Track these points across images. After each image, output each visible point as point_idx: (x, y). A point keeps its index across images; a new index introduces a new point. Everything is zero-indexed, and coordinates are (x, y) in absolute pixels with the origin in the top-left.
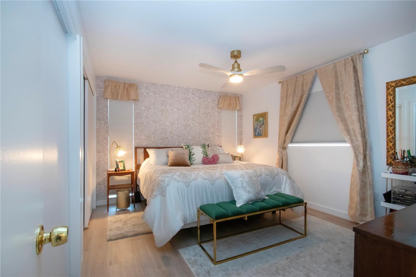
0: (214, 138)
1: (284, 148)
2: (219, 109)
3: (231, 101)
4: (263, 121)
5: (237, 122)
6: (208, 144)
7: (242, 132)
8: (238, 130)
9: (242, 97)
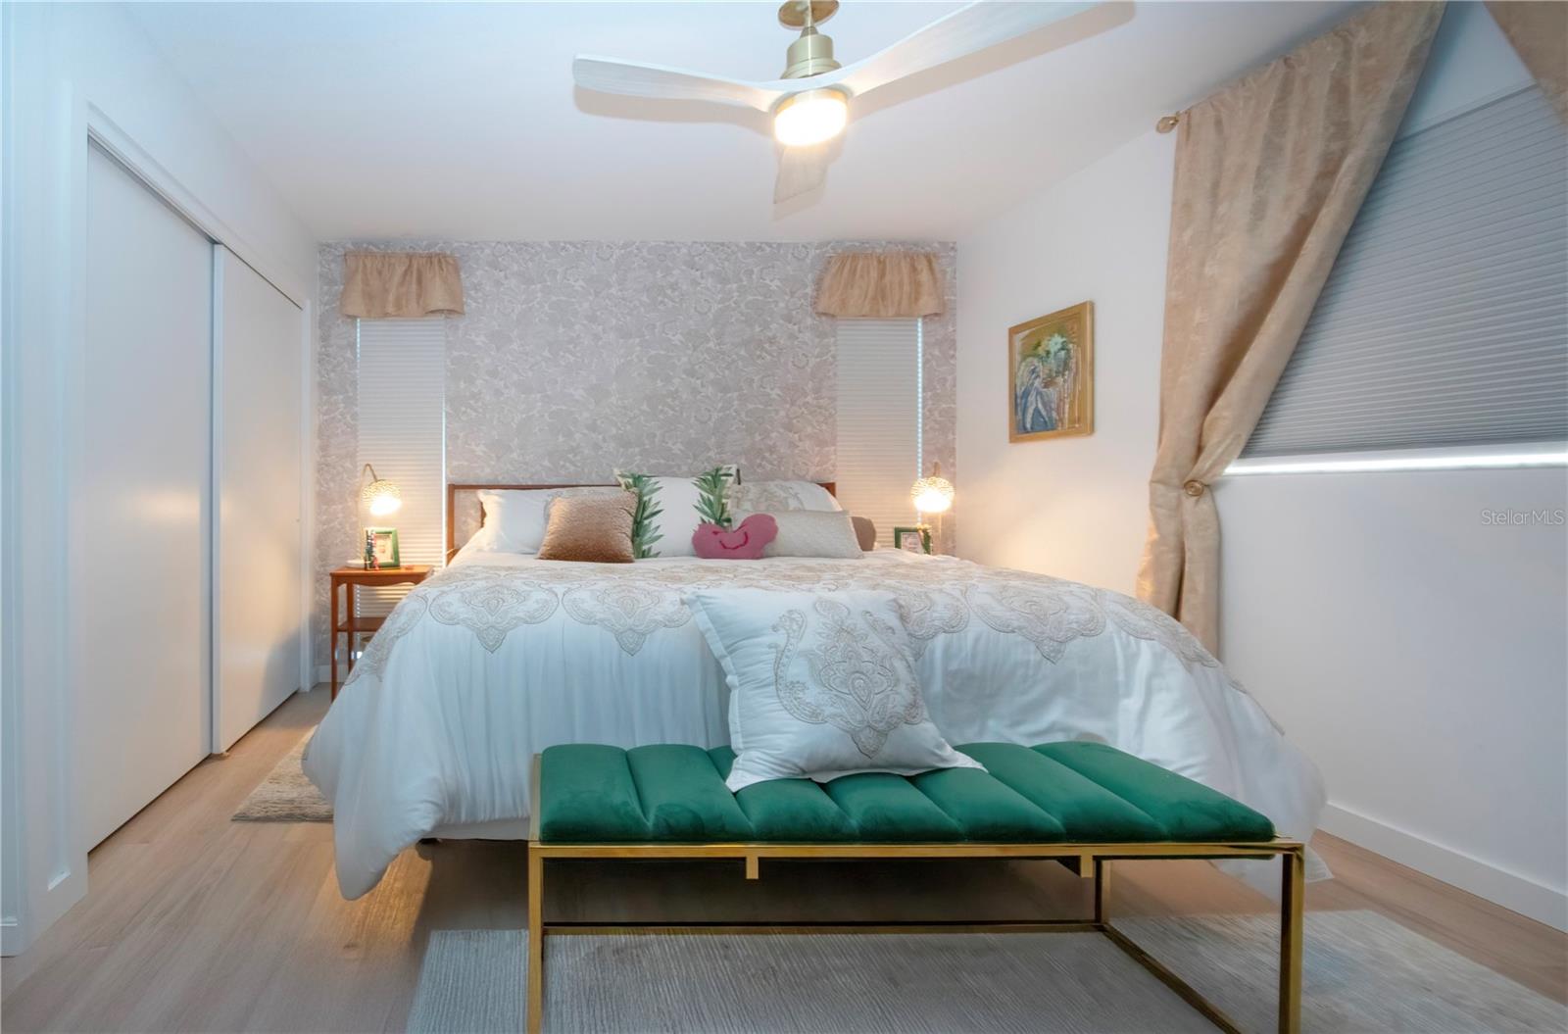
0: (793, 445)
1: (1199, 487)
2: (824, 318)
3: (888, 278)
4: (1063, 353)
5: (920, 370)
6: (738, 471)
7: (954, 417)
8: (930, 411)
9: (952, 254)
